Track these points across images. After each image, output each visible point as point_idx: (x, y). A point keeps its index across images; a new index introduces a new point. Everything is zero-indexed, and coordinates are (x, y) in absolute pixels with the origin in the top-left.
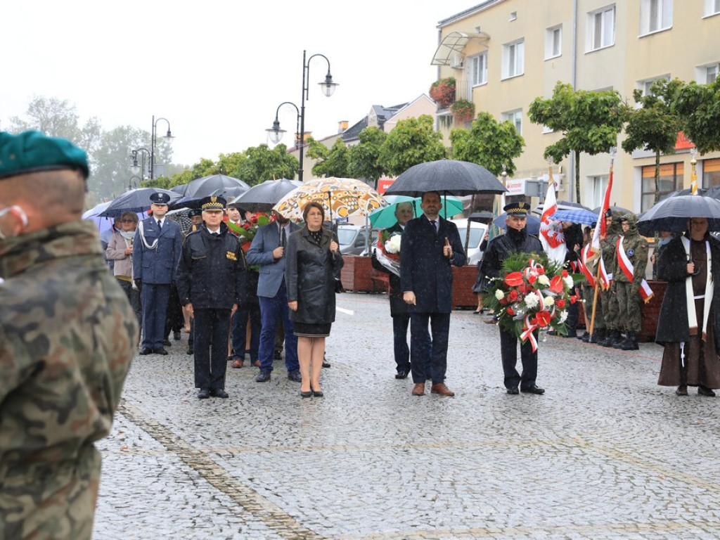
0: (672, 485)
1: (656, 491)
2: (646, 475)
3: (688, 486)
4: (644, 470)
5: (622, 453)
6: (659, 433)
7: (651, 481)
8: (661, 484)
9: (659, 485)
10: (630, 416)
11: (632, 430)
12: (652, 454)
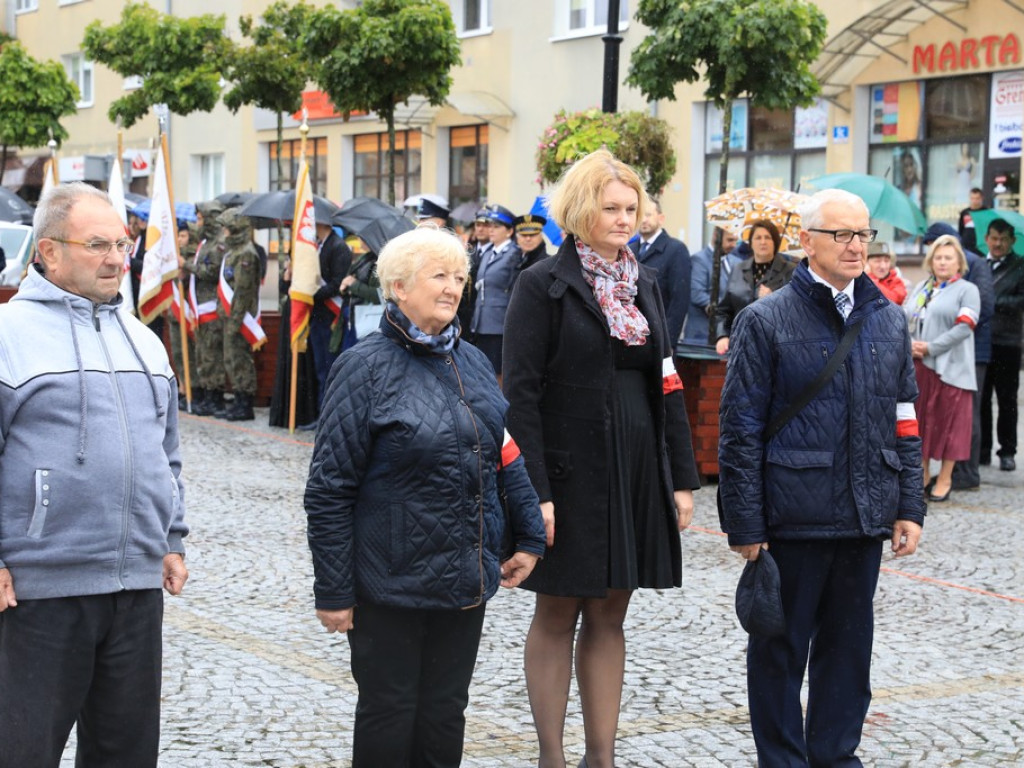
0: (277, 683)
1: (250, 699)
2: (235, 663)
3: (309, 681)
4: (235, 654)
5: (203, 618)
6: (269, 573)
7: (243, 677)
8: (261, 681)
9: (257, 684)
10: (225, 542)
11: (225, 571)
12: (252, 617)
